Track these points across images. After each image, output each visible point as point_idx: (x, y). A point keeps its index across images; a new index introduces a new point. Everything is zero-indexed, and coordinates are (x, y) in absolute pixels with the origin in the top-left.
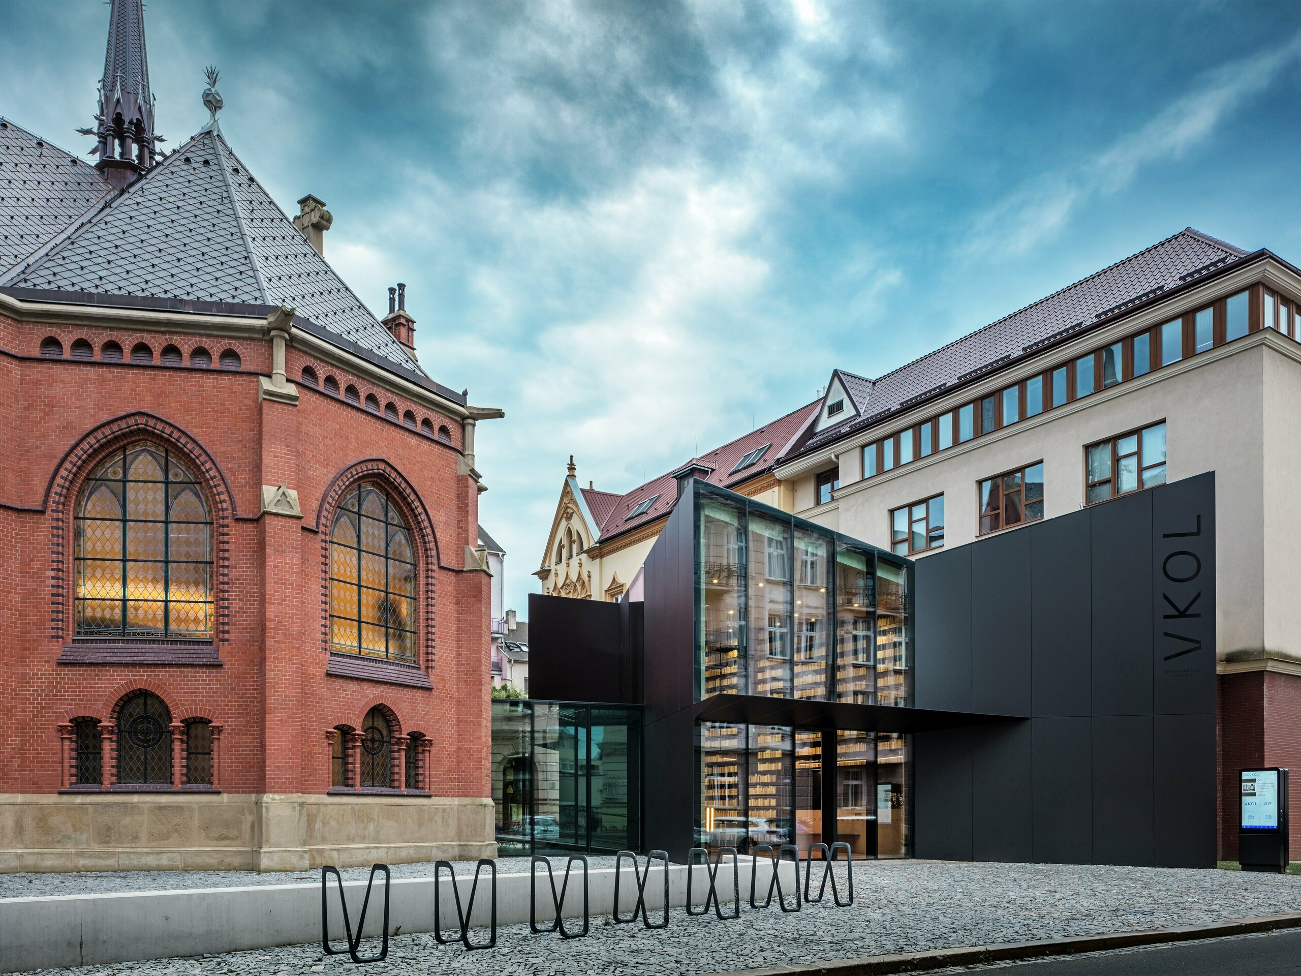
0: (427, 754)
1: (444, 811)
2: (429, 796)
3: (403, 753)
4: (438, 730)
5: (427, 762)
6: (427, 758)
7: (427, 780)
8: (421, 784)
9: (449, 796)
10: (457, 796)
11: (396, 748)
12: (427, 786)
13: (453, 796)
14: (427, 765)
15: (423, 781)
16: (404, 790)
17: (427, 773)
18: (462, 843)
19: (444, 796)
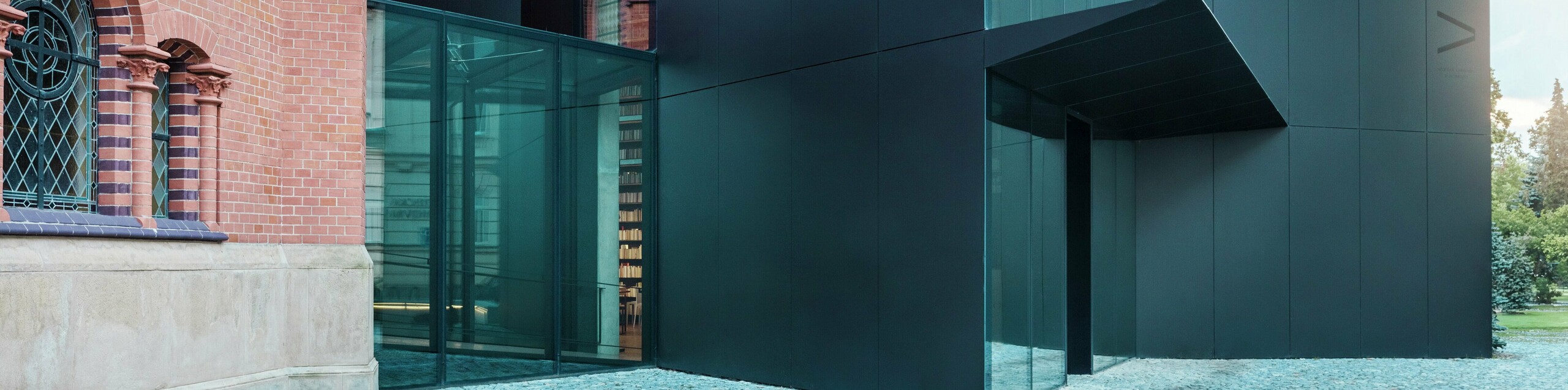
0: (211, 112)
1: (256, 282)
2: (218, 240)
3: (145, 101)
4: (239, 46)
5: (211, 138)
6: (211, 125)
7: (210, 192)
8: (189, 206)
9: (263, 240)
10: (284, 241)
11: (119, 84)
12: (210, 211)
13: (273, 240)
14: (211, 145)
15: (198, 195)
16: (147, 220)
17: (210, 171)
18: (302, 371)
19: (254, 240)
